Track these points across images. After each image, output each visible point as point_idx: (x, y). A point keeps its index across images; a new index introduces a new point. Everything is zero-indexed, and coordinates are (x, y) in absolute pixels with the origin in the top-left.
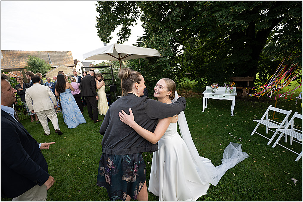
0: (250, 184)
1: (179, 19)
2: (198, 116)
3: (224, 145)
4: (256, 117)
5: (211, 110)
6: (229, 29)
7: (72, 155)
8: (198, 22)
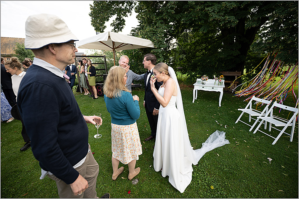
0: (232, 163)
1: (173, 12)
2: (188, 106)
3: (210, 131)
5: (200, 101)
6: (220, 23)
8: (191, 16)
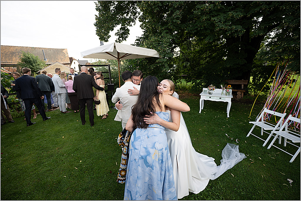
0: (248, 185)
1: (179, 22)
2: (195, 117)
3: (221, 146)
4: (250, 119)
5: (207, 111)
6: (227, 33)
7: (69, 154)
8: (197, 26)
